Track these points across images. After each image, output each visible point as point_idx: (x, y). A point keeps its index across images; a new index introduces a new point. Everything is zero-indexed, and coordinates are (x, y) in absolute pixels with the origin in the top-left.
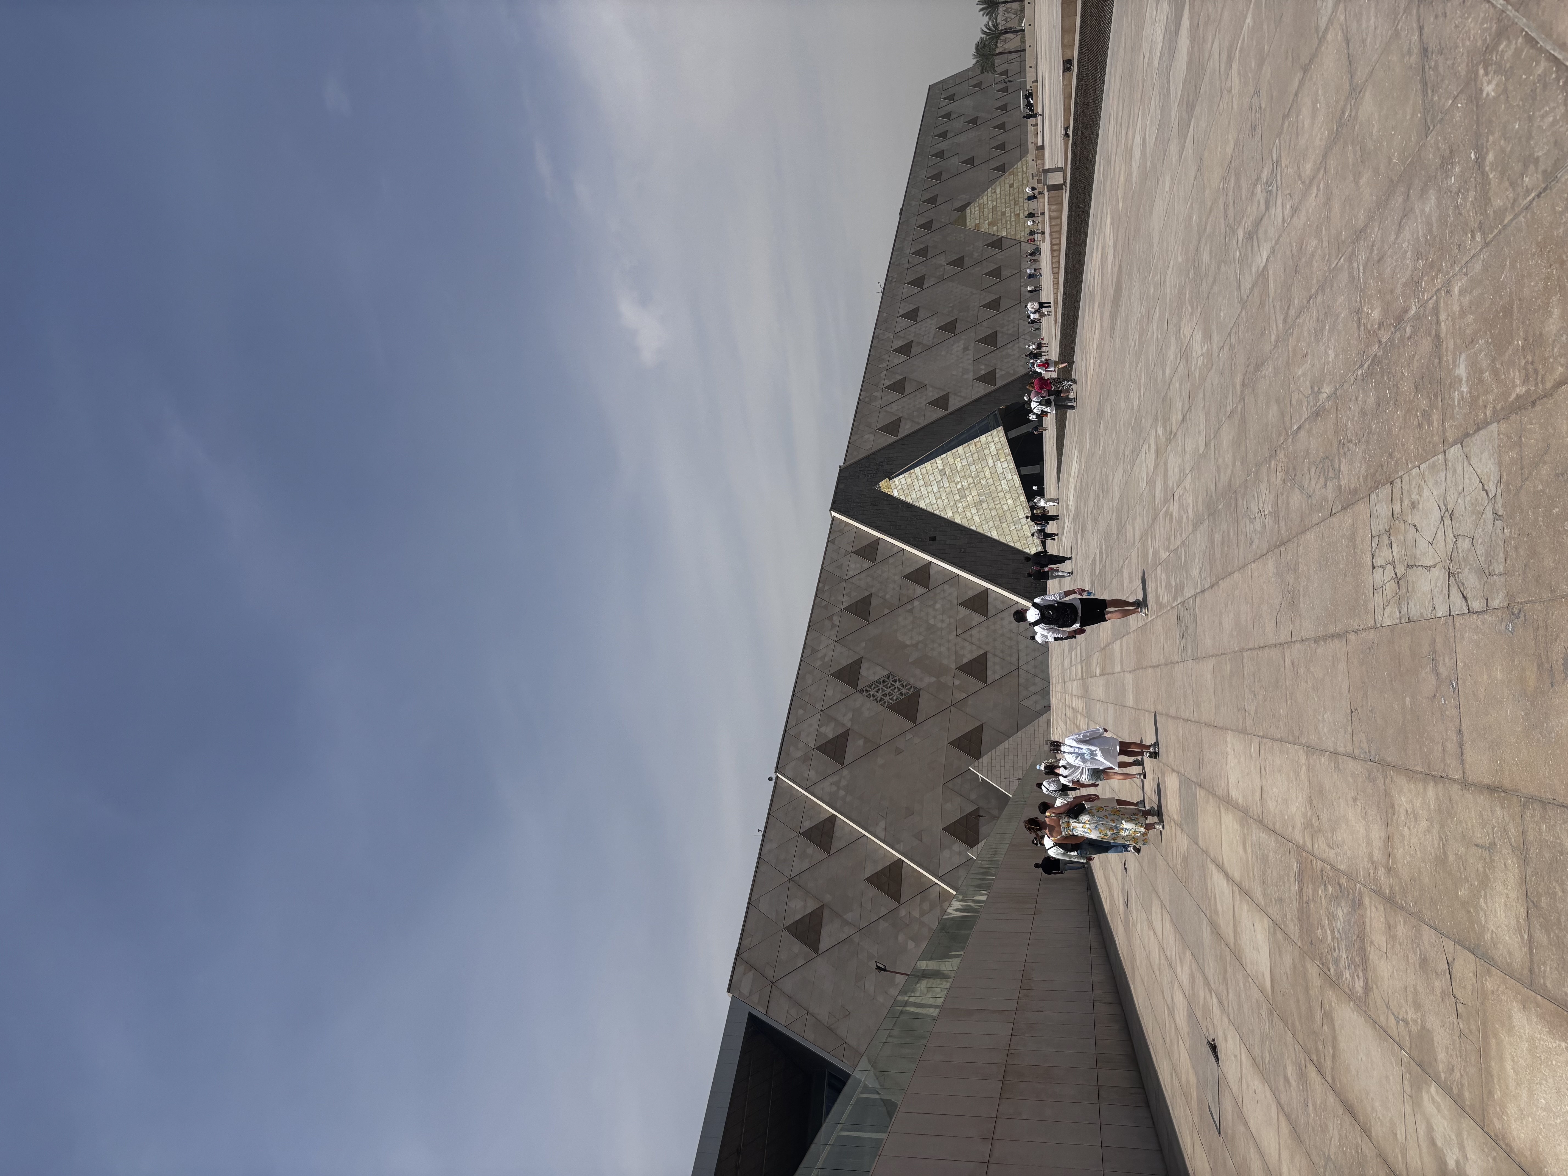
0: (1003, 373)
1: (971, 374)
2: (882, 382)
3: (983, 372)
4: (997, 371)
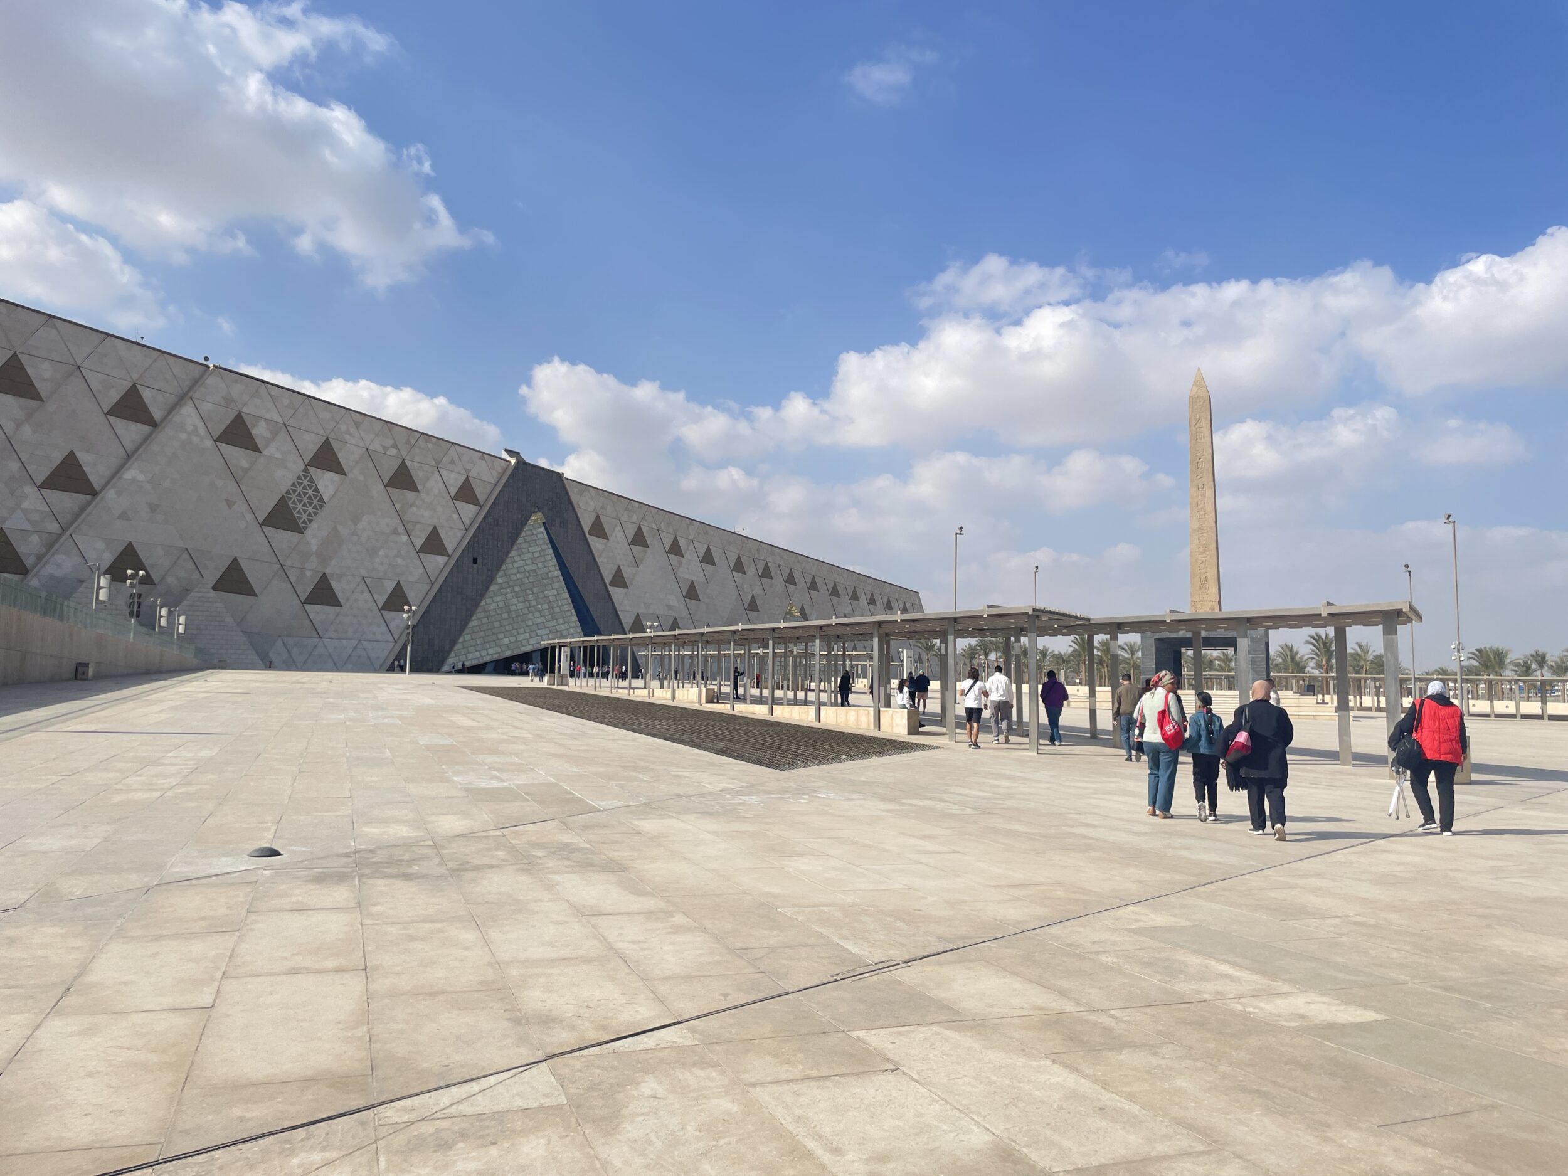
1: (645, 611)
2: (646, 524)
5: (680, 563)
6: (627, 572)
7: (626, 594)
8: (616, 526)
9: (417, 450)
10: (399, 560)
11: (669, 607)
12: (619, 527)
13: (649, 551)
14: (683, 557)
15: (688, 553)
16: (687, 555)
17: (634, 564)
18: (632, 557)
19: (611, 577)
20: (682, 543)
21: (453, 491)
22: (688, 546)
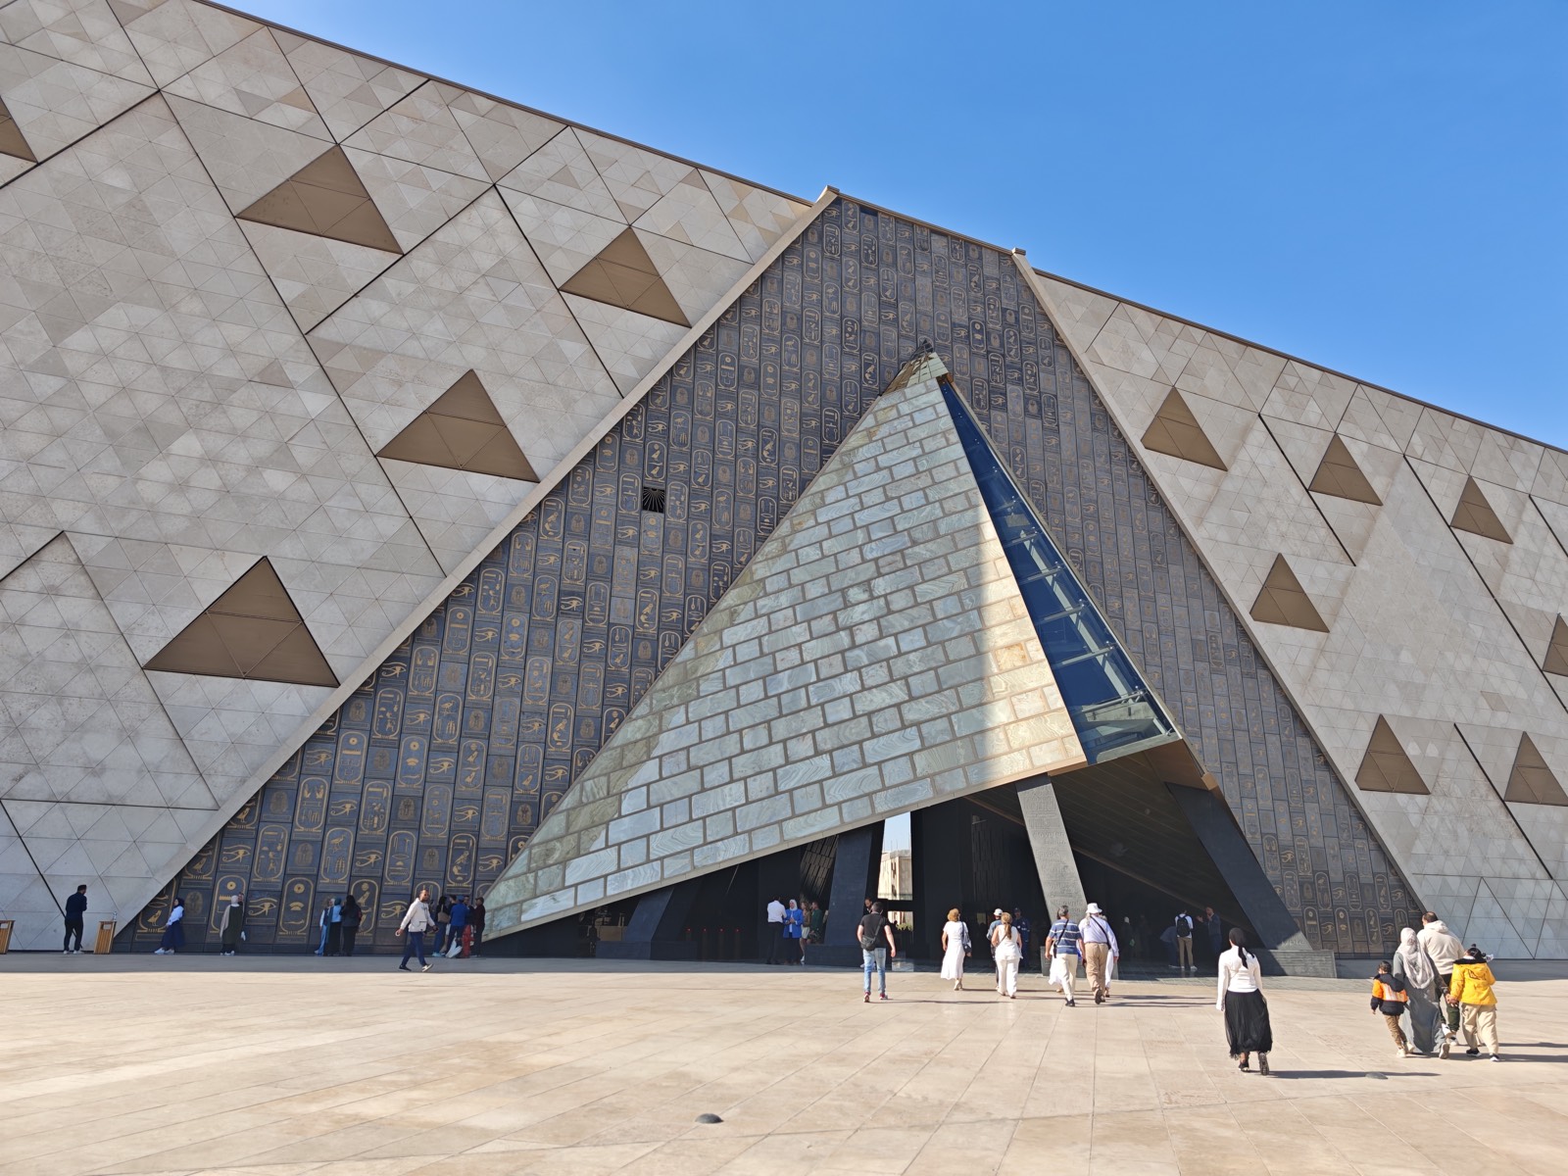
0: (1415, 819)
1: (1406, 712)
2: (1360, 435)
3: (1412, 750)
4: (1420, 799)
5: (1504, 563)
6: (1315, 578)
7: (1321, 650)
8: (1246, 430)
9: (405, 124)
10: (277, 480)
11: (1496, 702)
12: (1259, 434)
13: (1384, 518)
14: (1511, 542)
15: (1522, 529)
16: (1521, 539)
17: (1335, 551)
18: (1324, 531)
19: (1253, 590)
20: (1498, 500)
21: (564, 268)
22: (1520, 513)
